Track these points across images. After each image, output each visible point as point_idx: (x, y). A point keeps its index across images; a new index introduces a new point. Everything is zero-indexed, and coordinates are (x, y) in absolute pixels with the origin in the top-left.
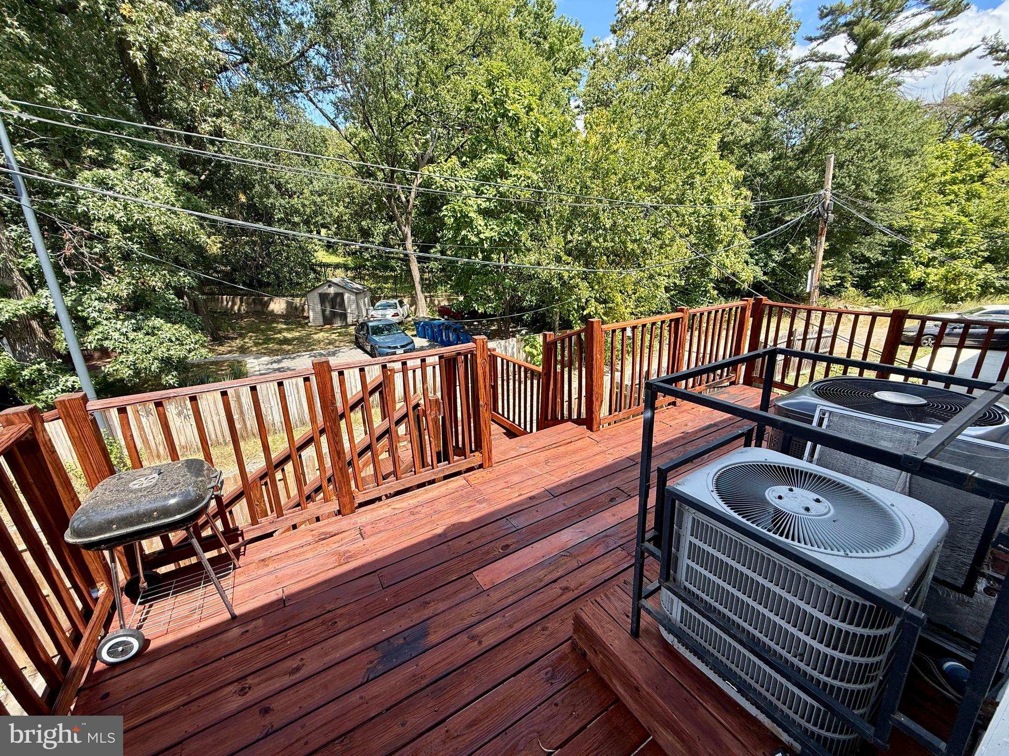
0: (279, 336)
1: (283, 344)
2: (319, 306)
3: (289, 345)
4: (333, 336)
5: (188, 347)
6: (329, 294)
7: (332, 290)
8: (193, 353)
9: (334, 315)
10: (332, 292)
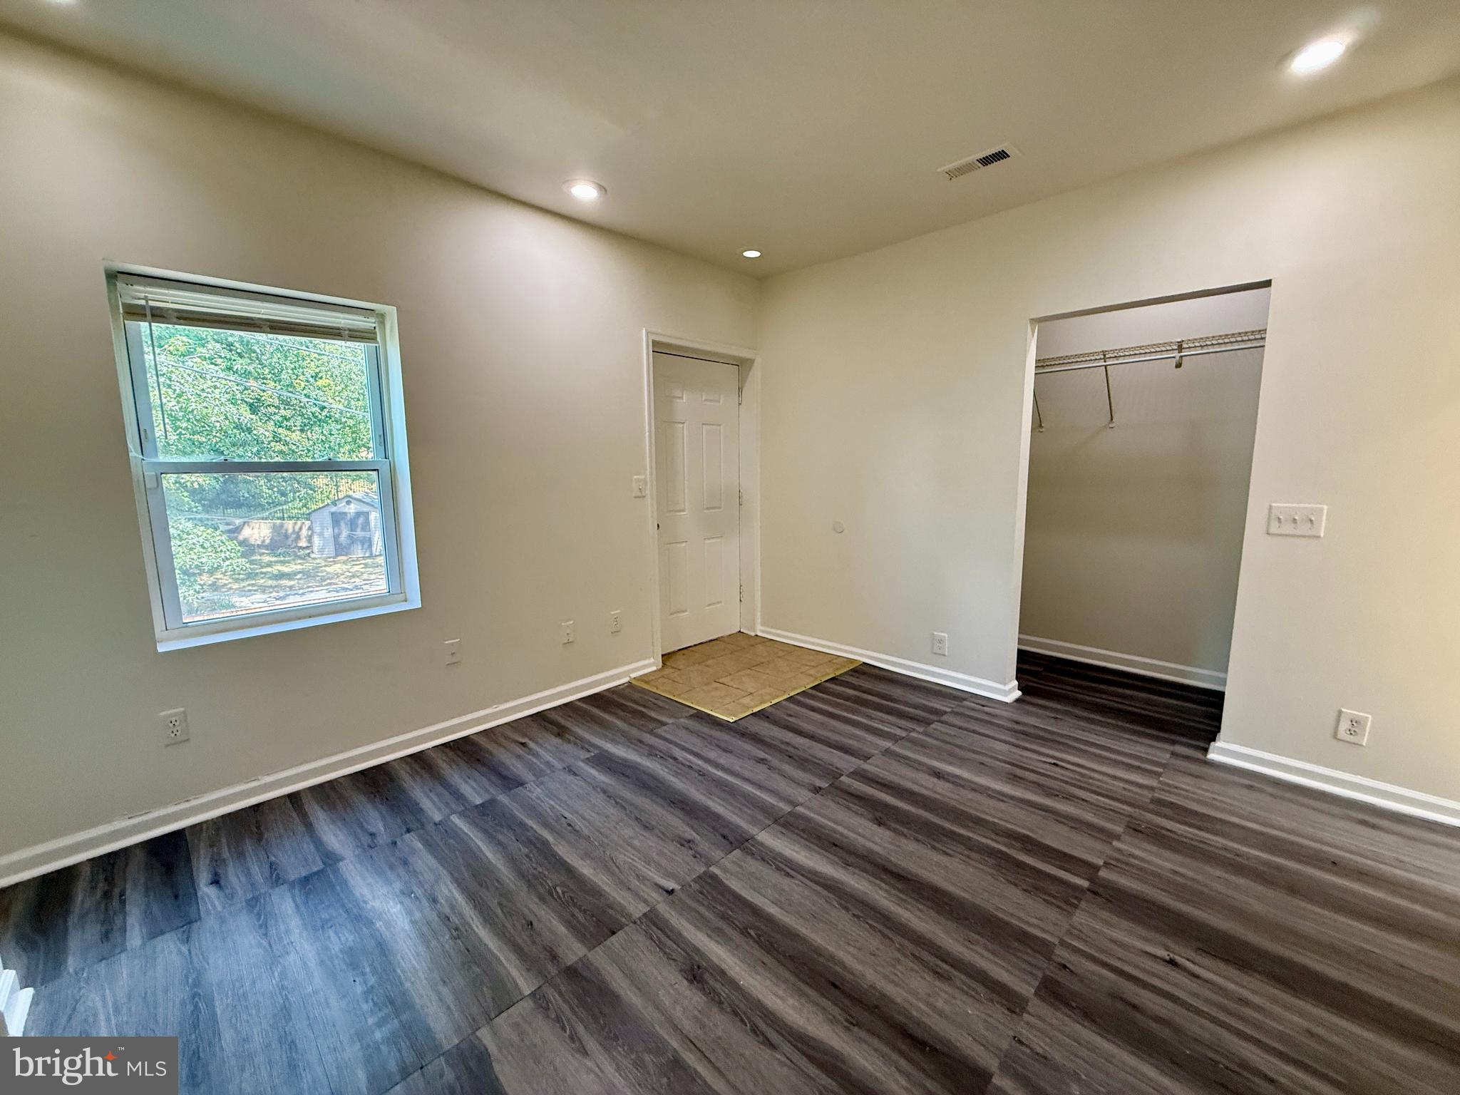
0: (269, 569)
1: (280, 579)
2: (330, 530)
3: (290, 579)
4: (356, 568)
5: (223, 555)
6: (345, 514)
7: (352, 509)
8: (228, 563)
9: (352, 540)
10: (352, 511)
